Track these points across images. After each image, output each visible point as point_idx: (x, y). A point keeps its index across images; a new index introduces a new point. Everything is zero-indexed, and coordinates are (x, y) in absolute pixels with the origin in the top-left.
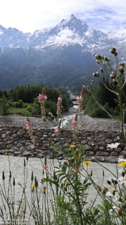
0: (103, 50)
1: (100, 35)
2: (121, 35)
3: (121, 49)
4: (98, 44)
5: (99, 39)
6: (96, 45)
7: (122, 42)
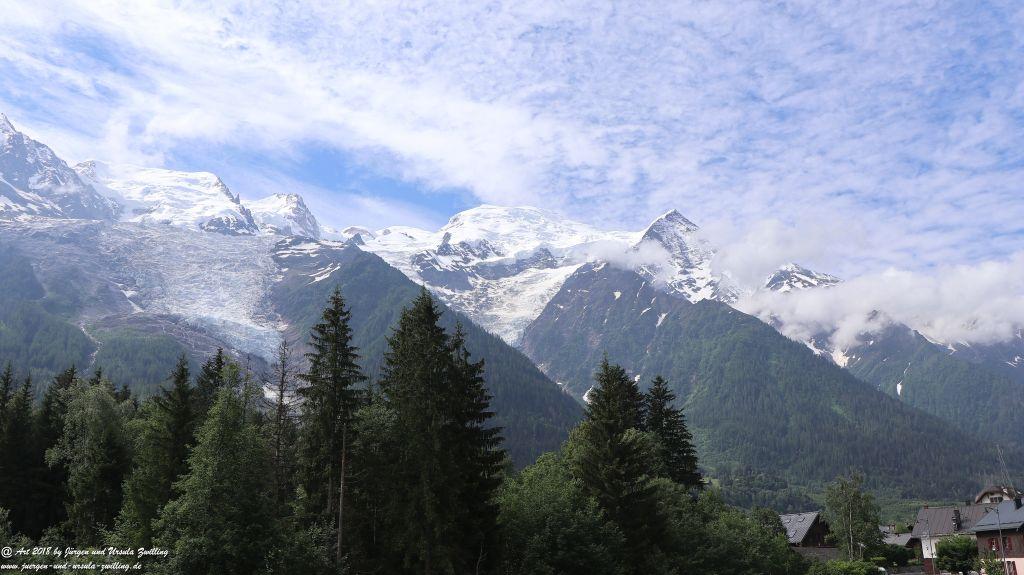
0: (38, 235)
1: (38, 165)
2: (142, 188)
3: (128, 249)
4: (24, 202)
5: (33, 180)
6: (11, 204)
7: (138, 219)
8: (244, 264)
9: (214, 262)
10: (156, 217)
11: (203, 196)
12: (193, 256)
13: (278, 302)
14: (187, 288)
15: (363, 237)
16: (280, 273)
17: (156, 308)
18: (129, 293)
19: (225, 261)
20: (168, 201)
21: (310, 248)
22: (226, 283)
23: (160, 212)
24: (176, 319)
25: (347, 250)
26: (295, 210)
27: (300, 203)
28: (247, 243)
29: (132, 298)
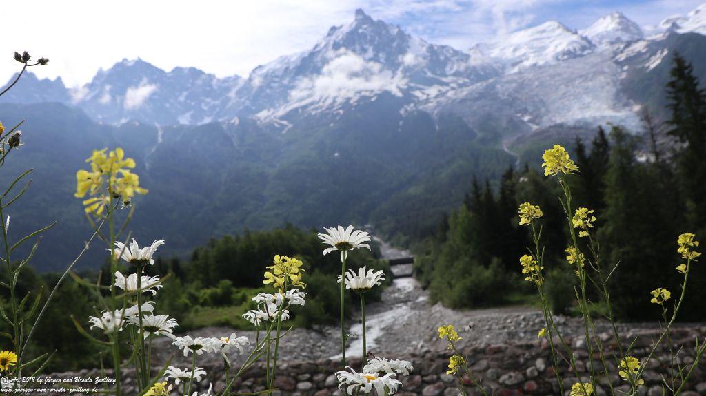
0: (463, 101)
1: (447, 59)
2: (511, 49)
3: (516, 91)
4: (447, 84)
5: (447, 69)
6: (441, 88)
7: (516, 70)
8: (595, 74)
9: (575, 80)
10: (527, 64)
11: (552, 39)
12: (559, 81)
13: (629, 91)
14: (562, 103)
15: (678, 22)
16: (623, 71)
17: (546, 122)
18: (526, 118)
19: (581, 76)
20: (531, 51)
21: (639, 47)
22: (587, 91)
23: (527, 59)
24: (561, 126)
25: (669, 37)
26: (619, 24)
27: (622, 17)
28: (594, 59)
29: (530, 121)
